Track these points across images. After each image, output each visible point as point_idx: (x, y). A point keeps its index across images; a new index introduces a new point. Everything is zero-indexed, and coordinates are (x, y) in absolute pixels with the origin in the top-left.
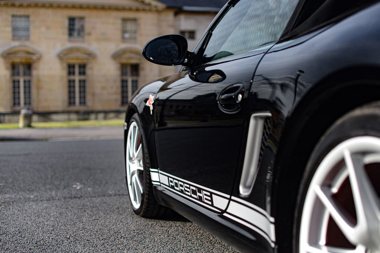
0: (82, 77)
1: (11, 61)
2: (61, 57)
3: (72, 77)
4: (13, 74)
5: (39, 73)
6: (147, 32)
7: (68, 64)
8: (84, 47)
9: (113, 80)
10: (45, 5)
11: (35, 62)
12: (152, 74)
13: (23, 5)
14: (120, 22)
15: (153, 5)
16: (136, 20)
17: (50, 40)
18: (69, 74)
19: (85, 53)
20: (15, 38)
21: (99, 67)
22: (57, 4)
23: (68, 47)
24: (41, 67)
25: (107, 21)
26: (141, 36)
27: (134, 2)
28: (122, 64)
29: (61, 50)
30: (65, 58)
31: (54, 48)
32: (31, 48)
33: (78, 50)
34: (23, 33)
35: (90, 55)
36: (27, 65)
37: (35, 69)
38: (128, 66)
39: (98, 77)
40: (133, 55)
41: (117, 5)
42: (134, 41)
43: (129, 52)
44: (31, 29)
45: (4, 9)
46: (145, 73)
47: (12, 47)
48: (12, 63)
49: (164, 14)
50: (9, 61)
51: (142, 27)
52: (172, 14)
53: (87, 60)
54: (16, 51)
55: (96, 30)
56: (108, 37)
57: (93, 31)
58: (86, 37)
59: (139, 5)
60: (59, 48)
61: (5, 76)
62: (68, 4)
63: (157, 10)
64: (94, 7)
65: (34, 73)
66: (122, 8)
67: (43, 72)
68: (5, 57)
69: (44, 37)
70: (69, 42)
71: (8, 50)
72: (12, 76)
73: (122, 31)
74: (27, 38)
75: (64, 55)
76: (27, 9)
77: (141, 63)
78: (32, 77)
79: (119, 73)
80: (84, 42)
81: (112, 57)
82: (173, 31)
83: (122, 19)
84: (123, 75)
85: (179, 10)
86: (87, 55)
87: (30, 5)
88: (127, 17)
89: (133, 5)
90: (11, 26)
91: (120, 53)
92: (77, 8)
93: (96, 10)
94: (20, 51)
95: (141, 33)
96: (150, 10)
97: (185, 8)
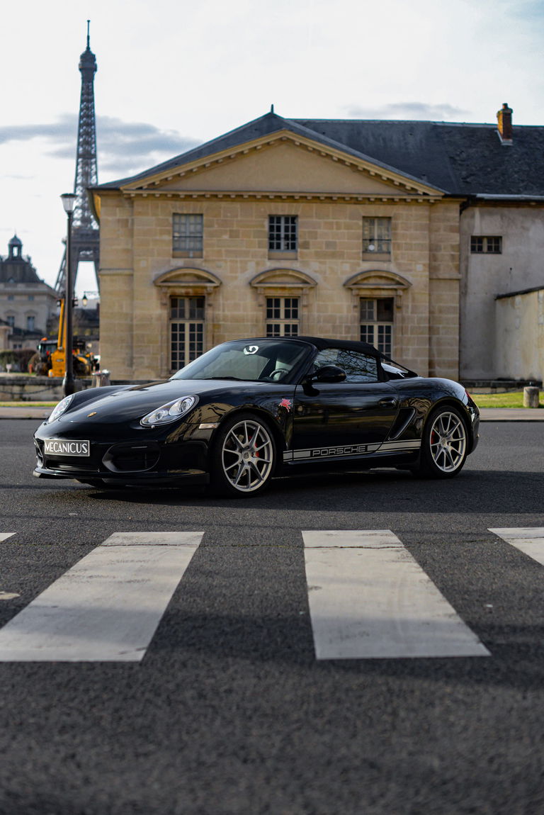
0: (292, 322)
1: (170, 291)
2: (254, 285)
3: (273, 322)
4: (173, 316)
5: (217, 312)
6: (408, 241)
7: (266, 297)
8: (294, 269)
9: (346, 327)
10: (229, 196)
11: (209, 294)
12: (416, 315)
13: (191, 196)
14: (361, 223)
15: (421, 191)
16: (389, 218)
17: (236, 257)
18: (269, 315)
19: (298, 278)
20: (178, 253)
21: (321, 303)
22: (250, 196)
23: (267, 269)
24: (221, 302)
25: (337, 223)
26: (398, 247)
27: (388, 185)
28: (361, 298)
29: (255, 274)
30: (261, 287)
31: (244, 270)
32: (204, 271)
33: (285, 273)
34: (192, 245)
35: (305, 282)
36: (198, 300)
37: (210, 305)
38: (373, 302)
39: (319, 322)
40: (383, 281)
41: (355, 196)
42: (385, 256)
43: (375, 277)
44: (204, 238)
45: (160, 203)
46: (404, 313)
47: (172, 268)
48: (170, 296)
49: (441, 207)
50: (166, 293)
51: (400, 231)
52: (456, 207)
53: (300, 292)
54: (179, 276)
55: (316, 238)
56: (338, 250)
57: (311, 241)
58: (299, 250)
59: (397, 192)
60: (252, 270)
61: (159, 318)
62: (268, 194)
63: (428, 200)
64: (314, 198)
65: (209, 312)
66: (363, 198)
67: (224, 311)
68: (160, 286)
69: (227, 251)
70: (269, 259)
71: (165, 274)
72: (170, 319)
73: (364, 240)
74: (198, 253)
75: (260, 282)
76: (198, 201)
77: (397, 296)
78: (204, 319)
79: (357, 314)
80: (296, 259)
81: (344, 285)
82: (458, 238)
83: (364, 217)
84: (362, 317)
85: (468, 200)
86: (299, 282)
87: (204, 196)
88: (374, 215)
89: (385, 191)
90: (171, 233)
91: (359, 278)
92: (284, 199)
93: (318, 201)
94: (185, 275)
95: (399, 241)
96: (417, 200)
97: (479, 195)
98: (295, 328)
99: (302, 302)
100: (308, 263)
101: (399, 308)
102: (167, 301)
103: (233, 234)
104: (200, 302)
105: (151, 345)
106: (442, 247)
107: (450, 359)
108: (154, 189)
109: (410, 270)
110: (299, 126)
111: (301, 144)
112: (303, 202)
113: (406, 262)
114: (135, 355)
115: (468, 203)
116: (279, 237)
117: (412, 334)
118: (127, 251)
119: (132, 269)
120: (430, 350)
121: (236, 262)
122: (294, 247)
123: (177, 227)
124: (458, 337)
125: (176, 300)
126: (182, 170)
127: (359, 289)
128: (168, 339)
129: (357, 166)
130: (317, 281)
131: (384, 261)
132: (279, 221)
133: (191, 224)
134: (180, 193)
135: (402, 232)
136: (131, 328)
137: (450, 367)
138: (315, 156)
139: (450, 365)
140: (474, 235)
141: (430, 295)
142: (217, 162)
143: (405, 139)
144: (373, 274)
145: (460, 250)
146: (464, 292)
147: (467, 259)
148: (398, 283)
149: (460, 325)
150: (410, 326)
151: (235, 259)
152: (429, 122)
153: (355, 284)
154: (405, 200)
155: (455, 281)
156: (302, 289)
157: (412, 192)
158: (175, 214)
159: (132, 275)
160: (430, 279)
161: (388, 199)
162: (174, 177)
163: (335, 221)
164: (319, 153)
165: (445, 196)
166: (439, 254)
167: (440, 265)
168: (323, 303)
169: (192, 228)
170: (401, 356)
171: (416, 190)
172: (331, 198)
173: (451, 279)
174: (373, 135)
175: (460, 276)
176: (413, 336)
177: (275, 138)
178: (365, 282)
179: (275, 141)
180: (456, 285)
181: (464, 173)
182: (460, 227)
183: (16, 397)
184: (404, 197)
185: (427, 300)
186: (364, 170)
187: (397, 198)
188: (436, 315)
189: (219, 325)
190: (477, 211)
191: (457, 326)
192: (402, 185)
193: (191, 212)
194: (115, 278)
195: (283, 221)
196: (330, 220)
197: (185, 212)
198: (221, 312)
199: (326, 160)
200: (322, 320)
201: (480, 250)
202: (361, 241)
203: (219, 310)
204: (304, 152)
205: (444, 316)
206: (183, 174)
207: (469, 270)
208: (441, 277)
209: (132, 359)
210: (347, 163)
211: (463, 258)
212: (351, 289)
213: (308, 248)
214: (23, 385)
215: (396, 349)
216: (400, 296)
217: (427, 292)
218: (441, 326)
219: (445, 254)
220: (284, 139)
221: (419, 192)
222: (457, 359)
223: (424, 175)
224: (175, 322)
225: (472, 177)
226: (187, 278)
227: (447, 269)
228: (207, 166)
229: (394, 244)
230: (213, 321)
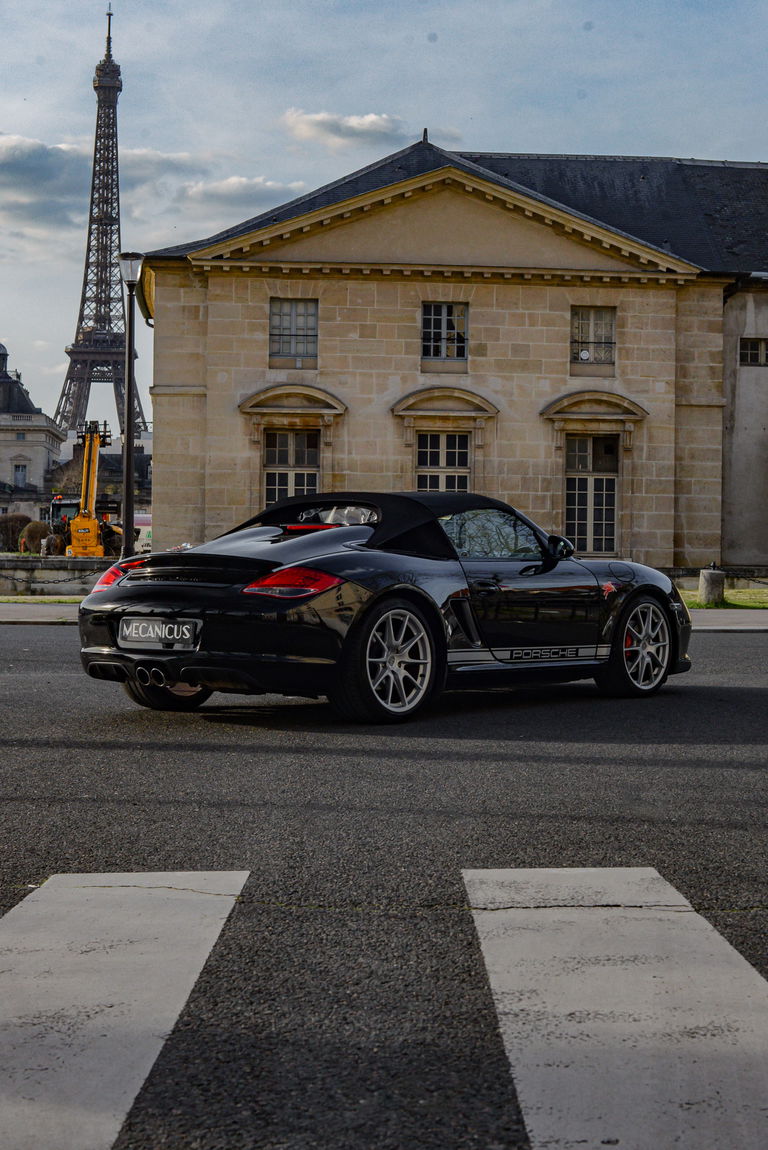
0: (458, 471)
1: (264, 422)
2: (399, 413)
3: (428, 471)
4: (269, 460)
5: (338, 456)
6: (642, 345)
7: (417, 431)
8: (464, 388)
9: (544, 480)
10: (361, 271)
11: (327, 426)
12: (654, 463)
13: (300, 270)
14: (568, 315)
15: (663, 265)
16: (614, 308)
17: (371, 368)
18: (422, 460)
19: (468, 402)
20: (277, 360)
21: (505, 442)
22: (392, 271)
23: (419, 387)
24: (346, 439)
25: (530, 315)
26: (627, 353)
27: (612, 257)
28: (567, 435)
29: (399, 396)
30: (408, 416)
31: (382, 388)
32: (320, 389)
33: (448, 394)
34: (301, 348)
35: (479, 408)
36: (309, 436)
37: (328, 444)
38: (586, 441)
39: (500, 472)
40: (602, 409)
41: (559, 273)
42: (606, 369)
43: (589, 401)
44: (319, 337)
45: (249, 281)
46: (636, 460)
47: (267, 385)
48: (265, 429)
49: (695, 292)
50: (259, 424)
51: (629, 329)
52: (720, 291)
53: (471, 424)
54: (279, 397)
55: (497, 339)
56: (531, 358)
57: (490, 344)
58: (470, 358)
59: (624, 267)
60: (395, 389)
61: (248, 464)
62: (421, 268)
63: (676, 281)
64: (493, 274)
65: (326, 455)
66: (572, 277)
67: (350, 453)
68: (248, 413)
69: (353, 358)
70: (422, 372)
71: (258, 394)
72: (265, 466)
73: (573, 342)
74: (309, 361)
75: (408, 409)
76: (312, 279)
77: (624, 431)
78: (318, 467)
79: (561, 461)
80: (466, 373)
81: (541, 414)
82: (722, 342)
83: (573, 307)
84: (569, 465)
85: (737, 280)
86: (471, 408)
87: (320, 270)
88: (589, 304)
89: (608, 266)
90: (268, 329)
91: (566, 403)
92: (448, 277)
93: (502, 280)
94: (289, 395)
95: (626, 345)
96: (657, 280)
97: (754, 274)
98: (463, 481)
99: (475, 440)
100: (482, 378)
101: (628, 450)
102: (259, 437)
103: (367, 332)
104: (311, 438)
105: (234, 507)
106: (696, 355)
107: (707, 532)
108: (239, 259)
109: (647, 391)
110: (468, 163)
111: (474, 189)
112: (476, 282)
113: (638, 377)
114: (207, 523)
115: (736, 286)
116: (438, 338)
117: (646, 493)
118: (196, 357)
119: (205, 386)
120: (677, 518)
121: (371, 375)
122: (461, 353)
123: (276, 320)
124: (720, 498)
125: (275, 435)
126: (286, 228)
127: (565, 420)
128: (260, 498)
129: (563, 226)
130: (498, 407)
131: (605, 377)
132: (438, 312)
133: (298, 315)
134: (282, 266)
135: (633, 330)
136: (202, 480)
137: (706, 545)
138: (496, 209)
139: (706, 542)
140: (744, 336)
141: (676, 430)
142: (341, 216)
143: (633, 185)
144: (587, 397)
145: (724, 360)
146: (729, 429)
147: (734, 373)
148: (627, 411)
149: (723, 478)
150: (644, 479)
151: (370, 371)
152: (671, 159)
153: (558, 412)
154: (638, 280)
155: (716, 409)
156: (474, 419)
157: (649, 268)
158: (273, 299)
159: (205, 395)
160: (676, 405)
161: (612, 278)
162: (272, 239)
163: (527, 312)
164: (503, 204)
165: (702, 275)
166: (691, 366)
167: (692, 383)
168: (506, 442)
169: (301, 321)
170: (631, 528)
171: (656, 265)
172: (522, 276)
173: (709, 406)
174: (584, 178)
175: (724, 401)
176: (650, 495)
177: (434, 180)
178: (574, 409)
179: (433, 184)
180: (718, 415)
181: (729, 239)
182: (724, 324)
183: (21, 587)
184: (637, 276)
185: (673, 438)
186: (574, 230)
187: (625, 277)
188: (686, 462)
189: (344, 476)
190: (750, 299)
191: (720, 480)
192: (634, 257)
193: (299, 296)
194: (176, 399)
195: (444, 311)
196: (521, 311)
197: (290, 296)
198: (345, 456)
199: (514, 215)
200: (506, 469)
201: (755, 361)
202: (568, 344)
203: (342, 452)
204: (479, 202)
205: (696, 463)
206: (288, 236)
207: (737, 393)
208: (693, 402)
209: (203, 528)
210: (546, 221)
211: (728, 372)
212: (552, 421)
213: (484, 355)
214: (32, 570)
215: (622, 515)
216: (630, 432)
217: (673, 426)
218: (693, 480)
219: (700, 366)
220: (448, 181)
221: (660, 268)
222: (720, 532)
223: (666, 242)
224: (271, 470)
225: (742, 246)
226: (292, 401)
227: (704, 390)
228: (325, 223)
229: (620, 349)
230: (333, 469)
